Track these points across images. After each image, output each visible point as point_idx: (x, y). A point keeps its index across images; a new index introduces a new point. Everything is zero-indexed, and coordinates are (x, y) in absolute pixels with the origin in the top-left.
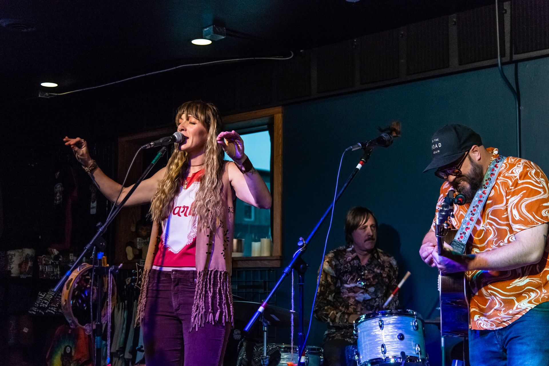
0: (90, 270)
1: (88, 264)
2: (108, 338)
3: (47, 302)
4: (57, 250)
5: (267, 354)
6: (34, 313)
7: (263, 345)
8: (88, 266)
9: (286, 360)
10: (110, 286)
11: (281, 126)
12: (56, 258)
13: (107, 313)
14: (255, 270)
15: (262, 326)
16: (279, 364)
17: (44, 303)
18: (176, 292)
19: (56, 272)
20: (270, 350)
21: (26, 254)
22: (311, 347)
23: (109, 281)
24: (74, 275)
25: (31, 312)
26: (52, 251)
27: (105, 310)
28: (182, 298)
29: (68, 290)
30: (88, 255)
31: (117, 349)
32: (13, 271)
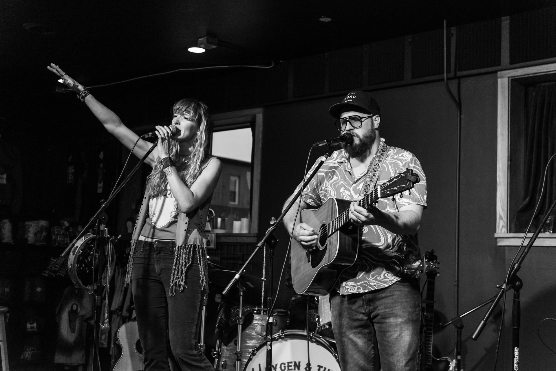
0: (93, 239)
1: (92, 234)
2: (106, 298)
3: (58, 266)
4: (68, 222)
5: (242, 315)
6: (46, 275)
7: (239, 308)
8: (92, 236)
9: (258, 321)
10: (110, 253)
11: (261, 124)
12: (67, 229)
13: (107, 276)
14: (235, 245)
15: (239, 291)
16: (252, 324)
17: (55, 267)
18: (158, 259)
19: (66, 241)
20: (245, 312)
21: (41, 225)
22: (279, 310)
23: (109, 249)
24: (79, 243)
25: (44, 275)
26: (63, 223)
27: (105, 273)
28: (163, 265)
29: (74, 256)
30: (92, 226)
31: (116, 307)
32: (29, 239)
